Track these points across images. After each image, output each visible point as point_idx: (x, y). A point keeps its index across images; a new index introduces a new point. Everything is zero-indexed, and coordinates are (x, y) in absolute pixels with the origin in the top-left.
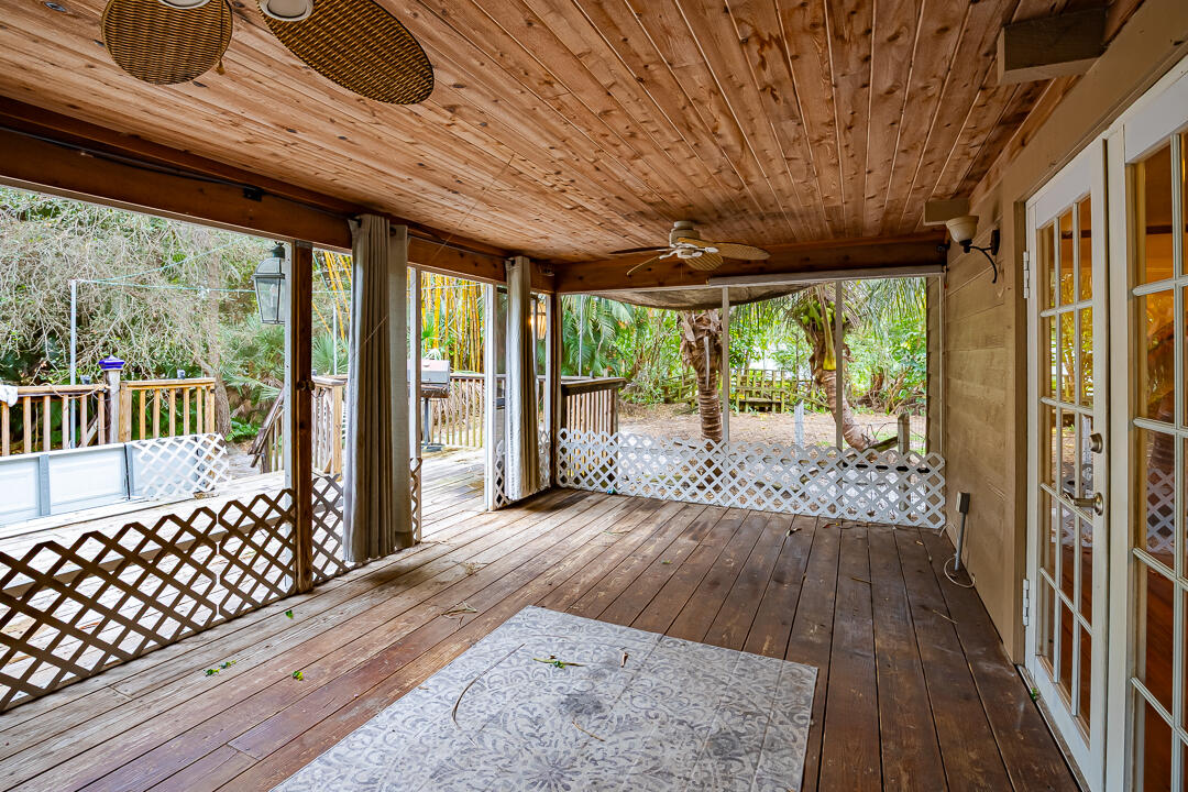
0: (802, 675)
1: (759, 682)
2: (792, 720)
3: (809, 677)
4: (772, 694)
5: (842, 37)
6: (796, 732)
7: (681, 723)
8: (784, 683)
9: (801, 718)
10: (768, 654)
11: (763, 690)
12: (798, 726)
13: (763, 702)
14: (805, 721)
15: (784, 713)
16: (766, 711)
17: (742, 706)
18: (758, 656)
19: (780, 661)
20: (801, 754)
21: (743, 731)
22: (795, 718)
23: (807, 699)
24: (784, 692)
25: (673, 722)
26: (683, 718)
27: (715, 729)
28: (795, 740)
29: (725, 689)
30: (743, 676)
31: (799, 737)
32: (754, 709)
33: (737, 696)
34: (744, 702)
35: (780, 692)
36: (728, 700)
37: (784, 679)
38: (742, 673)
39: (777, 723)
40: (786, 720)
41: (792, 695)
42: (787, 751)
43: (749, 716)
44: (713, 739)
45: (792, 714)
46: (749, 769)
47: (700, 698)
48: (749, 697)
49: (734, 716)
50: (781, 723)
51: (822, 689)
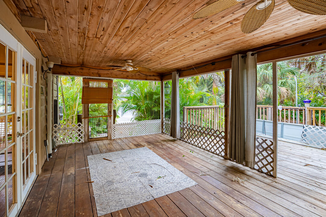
0: (102, 210)
1: (113, 200)
2: (99, 195)
3: (100, 210)
4: (108, 198)
5: (84, 34)
6: (97, 193)
7: (122, 182)
8: (106, 204)
9: (97, 196)
10: (118, 212)
11: (111, 198)
12: (97, 194)
13: (109, 195)
14: (96, 196)
15: (102, 195)
16: (106, 193)
17: (113, 192)
18: (120, 209)
19: (112, 211)
20: (94, 189)
21: (109, 187)
22: (98, 196)
23: (97, 203)
24: (105, 201)
25: (124, 181)
26: (123, 183)
27: (115, 184)
28: (96, 191)
29: (120, 193)
30: (119, 199)
31: (96, 192)
32: (110, 192)
33: (116, 193)
34: (113, 193)
35: (106, 200)
36: (117, 191)
37: (107, 205)
38: (120, 200)
39: (102, 192)
40: (100, 194)
41: (102, 201)
42: (97, 188)
43: (110, 190)
44: (113, 182)
45: (100, 196)
46: (103, 182)
47: (124, 188)
48: (113, 195)
49: (113, 188)
50: (101, 193)
51: (94, 209)
